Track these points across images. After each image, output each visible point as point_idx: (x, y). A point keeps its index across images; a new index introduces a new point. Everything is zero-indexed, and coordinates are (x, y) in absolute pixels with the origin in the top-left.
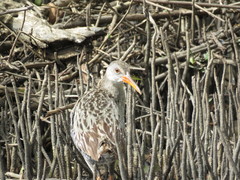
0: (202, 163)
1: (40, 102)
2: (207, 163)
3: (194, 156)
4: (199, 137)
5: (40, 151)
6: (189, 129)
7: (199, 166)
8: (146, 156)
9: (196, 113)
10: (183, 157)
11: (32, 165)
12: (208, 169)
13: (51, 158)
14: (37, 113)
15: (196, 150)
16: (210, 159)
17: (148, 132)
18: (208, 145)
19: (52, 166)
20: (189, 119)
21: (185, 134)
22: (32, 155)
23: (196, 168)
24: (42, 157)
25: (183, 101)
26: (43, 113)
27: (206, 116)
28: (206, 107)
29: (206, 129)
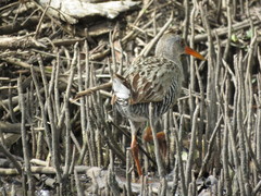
0: (244, 150)
1: (69, 82)
2: (250, 149)
3: (236, 141)
4: (241, 121)
5: (69, 135)
6: (230, 113)
7: (242, 152)
8: (184, 142)
9: (238, 95)
10: (224, 143)
11: (60, 151)
12: (252, 156)
13: (81, 143)
14: (66, 95)
15: (239, 135)
16: (253, 145)
17: (186, 116)
18: (251, 130)
19: (82, 152)
20: (231, 102)
21: (226, 118)
22: (60, 140)
23: (238, 155)
24: (71, 142)
25: (224, 81)
26: (73, 94)
27: (249, 98)
28: (249, 88)
29: (249, 113)
